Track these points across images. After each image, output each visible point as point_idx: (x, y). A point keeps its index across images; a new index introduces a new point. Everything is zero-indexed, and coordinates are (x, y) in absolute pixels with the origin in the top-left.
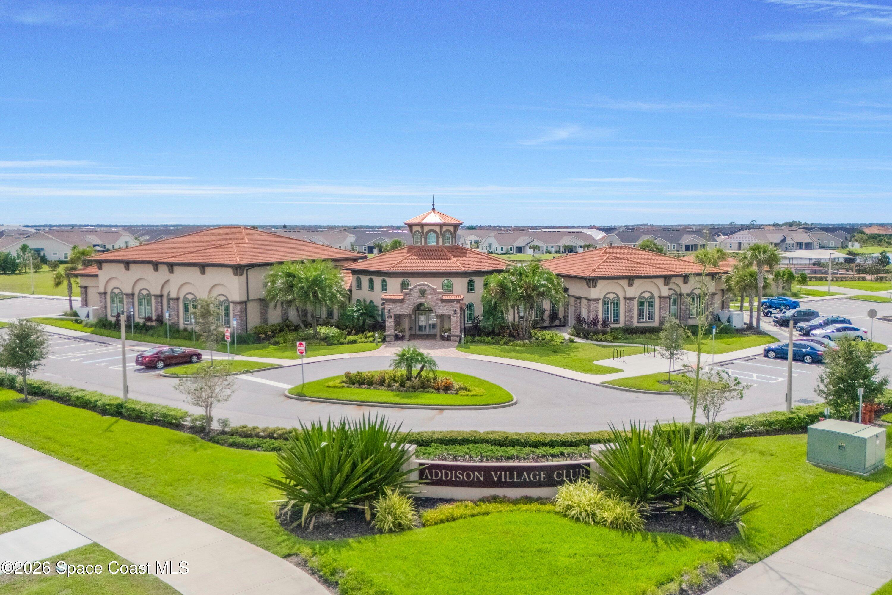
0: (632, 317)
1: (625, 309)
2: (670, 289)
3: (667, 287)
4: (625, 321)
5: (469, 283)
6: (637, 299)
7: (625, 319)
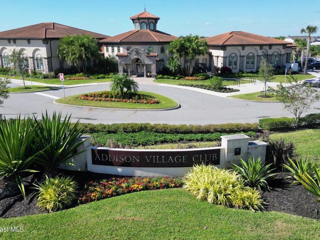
0: (243, 66)
1: (240, 62)
2: (262, 52)
3: (261, 51)
4: (240, 68)
5: (161, 48)
6: (246, 57)
7: (240, 67)
